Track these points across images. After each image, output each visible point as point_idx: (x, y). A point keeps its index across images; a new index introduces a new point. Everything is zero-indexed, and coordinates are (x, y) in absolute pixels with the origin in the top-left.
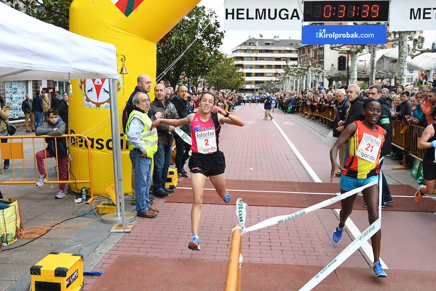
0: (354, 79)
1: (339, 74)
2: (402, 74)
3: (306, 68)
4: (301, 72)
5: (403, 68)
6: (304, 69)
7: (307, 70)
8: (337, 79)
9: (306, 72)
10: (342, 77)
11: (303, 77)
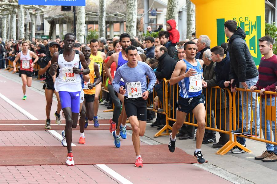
0: (81, 24)
1: (63, 15)
2: (132, 20)
3: (16, 4)
4: (8, 9)
5: (131, 13)
6: (13, 5)
7: (18, 7)
8: (62, 21)
9: (16, 10)
10: (67, 20)
11: (12, 17)
